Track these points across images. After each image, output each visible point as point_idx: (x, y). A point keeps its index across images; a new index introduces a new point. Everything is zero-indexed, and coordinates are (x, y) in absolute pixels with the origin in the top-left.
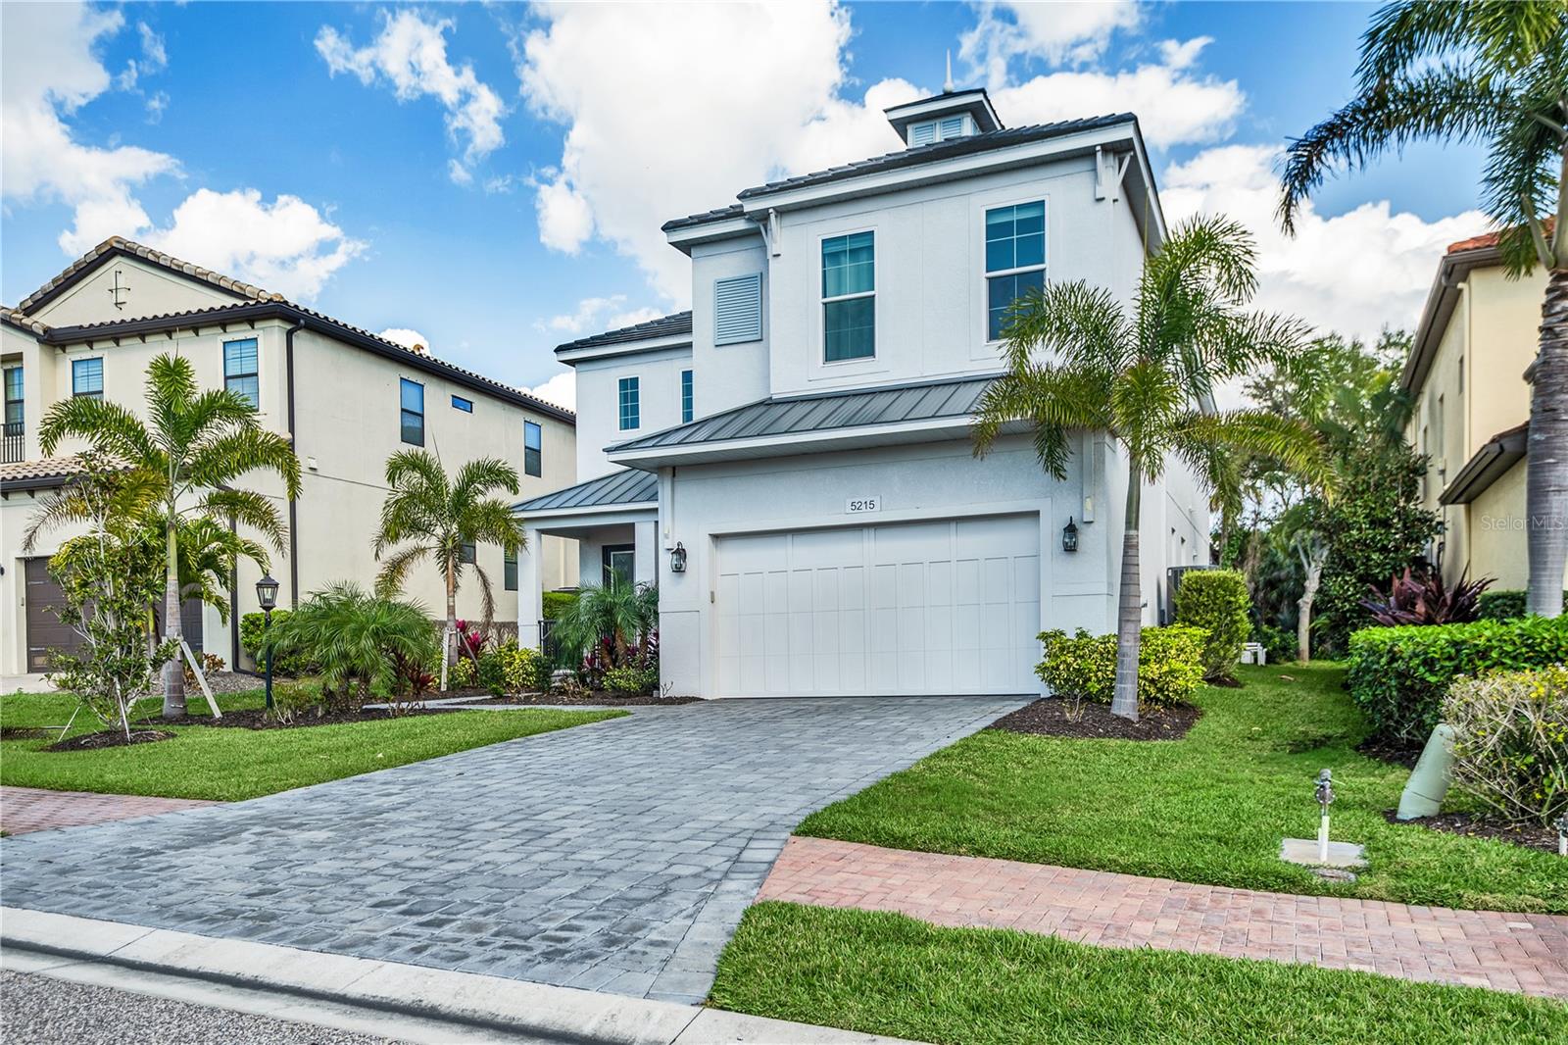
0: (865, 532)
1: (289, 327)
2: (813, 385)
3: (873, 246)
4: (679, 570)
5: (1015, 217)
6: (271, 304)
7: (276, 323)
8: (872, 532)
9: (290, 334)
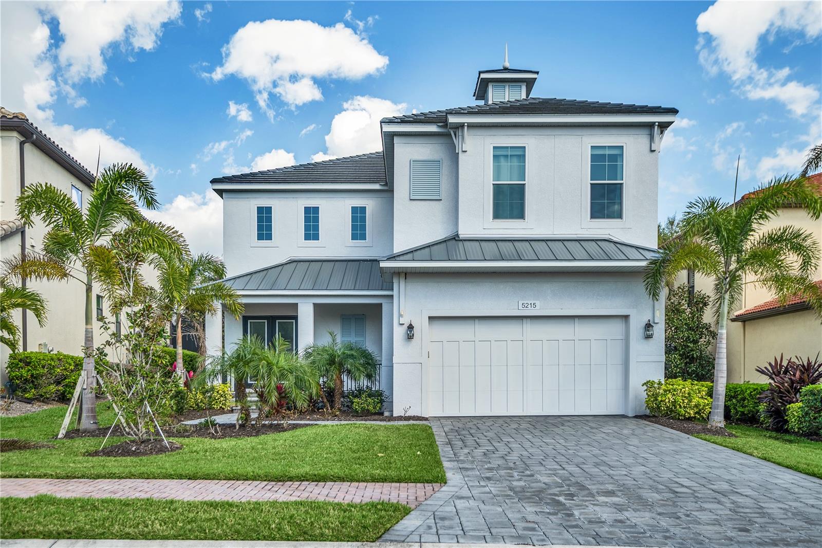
0: (525, 320)
1: (22, 139)
2: (486, 232)
3: (524, 156)
4: (410, 337)
5: (607, 152)
6: (15, 120)
7: (15, 134)
8: (529, 320)
9: (22, 144)
